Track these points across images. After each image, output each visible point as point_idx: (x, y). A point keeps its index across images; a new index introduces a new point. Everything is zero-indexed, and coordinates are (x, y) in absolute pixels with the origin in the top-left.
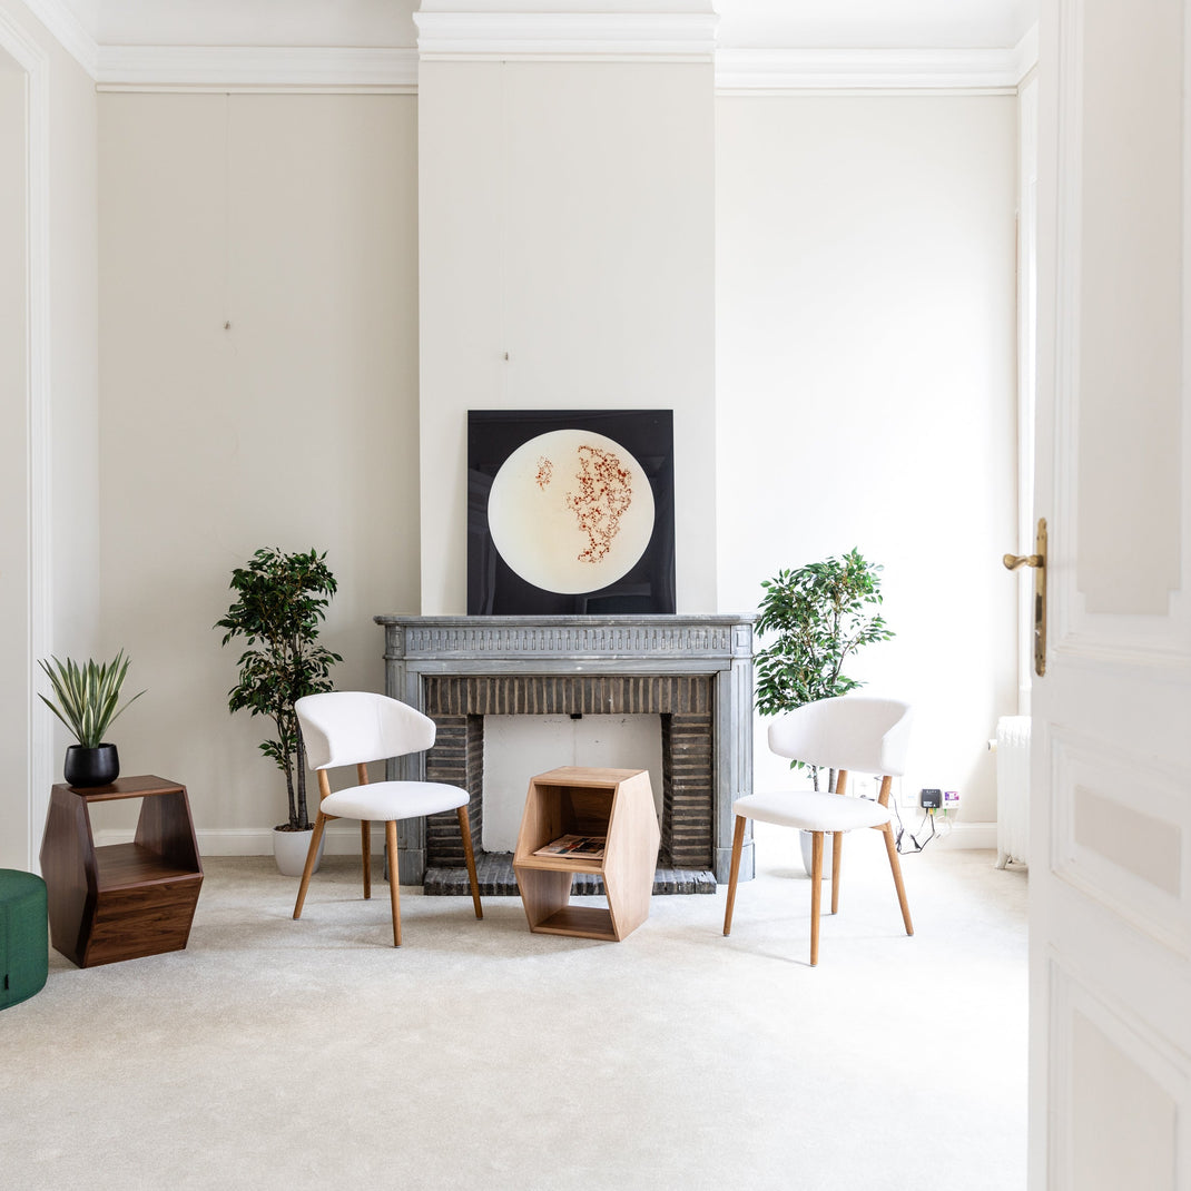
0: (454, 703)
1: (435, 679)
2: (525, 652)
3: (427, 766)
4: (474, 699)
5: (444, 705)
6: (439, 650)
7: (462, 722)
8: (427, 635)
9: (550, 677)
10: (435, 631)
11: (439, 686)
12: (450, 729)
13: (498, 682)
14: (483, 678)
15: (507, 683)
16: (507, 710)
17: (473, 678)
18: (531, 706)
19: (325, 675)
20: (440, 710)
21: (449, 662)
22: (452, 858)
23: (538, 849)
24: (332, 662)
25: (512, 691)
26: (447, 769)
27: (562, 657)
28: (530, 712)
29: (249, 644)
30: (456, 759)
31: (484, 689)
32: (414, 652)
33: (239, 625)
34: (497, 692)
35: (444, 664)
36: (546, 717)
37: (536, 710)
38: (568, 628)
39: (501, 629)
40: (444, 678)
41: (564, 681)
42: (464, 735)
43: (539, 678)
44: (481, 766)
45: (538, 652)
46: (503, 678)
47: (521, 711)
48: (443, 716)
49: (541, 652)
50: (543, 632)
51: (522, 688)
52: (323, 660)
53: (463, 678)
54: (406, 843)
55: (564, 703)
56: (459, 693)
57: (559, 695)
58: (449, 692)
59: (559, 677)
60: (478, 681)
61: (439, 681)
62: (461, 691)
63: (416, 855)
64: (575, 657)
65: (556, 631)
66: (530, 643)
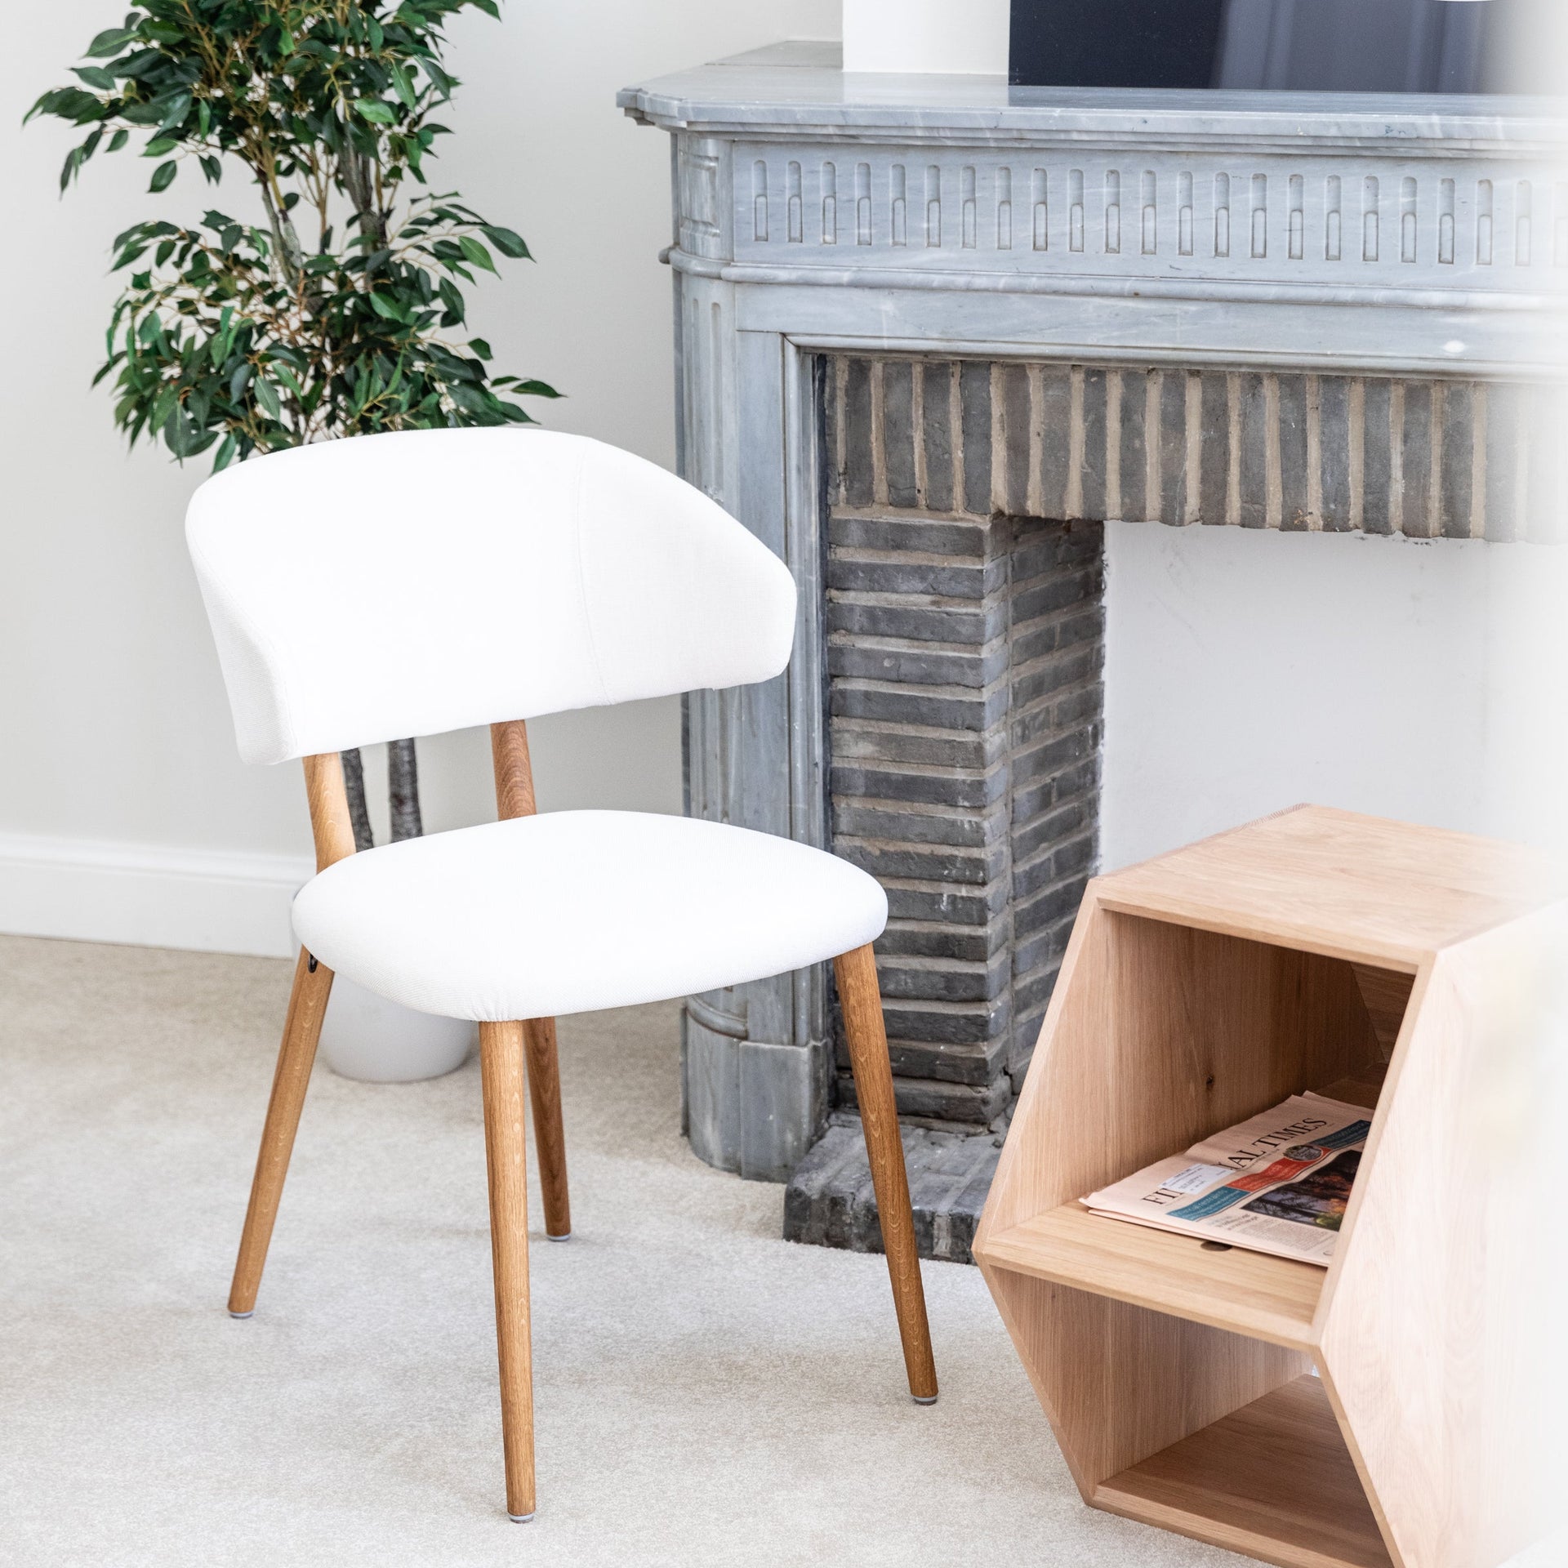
0: (938, 464)
1: (860, 363)
2: (1221, 268)
3: (828, 714)
4: (1018, 449)
5: (899, 470)
6: (865, 243)
7: (971, 544)
8: (817, 179)
9: (1334, 379)
10: (849, 164)
11: (875, 389)
12: (920, 572)
13: (1115, 389)
14: (1055, 368)
15: (1154, 393)
16: (1153, 501)
17: (1015, 368)
18: (1254, 495)
19: (452, 317)
20: (881, 490)
21: (909, 298)
22: (930, 1088)
23: (1102, 1182)
24: (486, 262)
25: (1174, 423)
26: (909, 730)
27: (1379, 295)
28: (1252, 520)
29: (156, 188)
30: (945, 694)
31: (1059, 411)
32: (767, 249)
33: (115, 108)
34: (1113, 425)
35: (887, 305)
36: (1314, 543)
37: (1274, 513)
38: (1410, 170)
39: (1120, 164)
40: (898, 361)
41: (1396, 394)
42: (978, 598)
43: (1291, 380)
44: (1090, 706)
45: (1277, 266)
46: (1137, 372)
47: (1213, 514)
48: (891, 517)
49: (1292, 271)
50: (1296, 179)
51: (1215, 416)
52: (449, 253)
53: (975, 366)
54: (744, 1015)
55: (1397, 488)
56: (956, 425)
57: (1375, 454)
58: (917, 414)
59: (1378, 382)
60: (1035, 381)
61: (877, 370)
62: (966, 418)
63: (782, 1066)
64: (1437, 298)
65: (1354, 179)
66: (1241, 232)
